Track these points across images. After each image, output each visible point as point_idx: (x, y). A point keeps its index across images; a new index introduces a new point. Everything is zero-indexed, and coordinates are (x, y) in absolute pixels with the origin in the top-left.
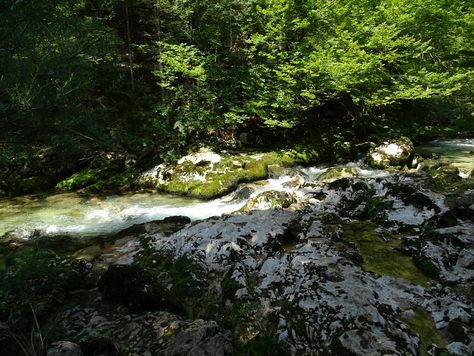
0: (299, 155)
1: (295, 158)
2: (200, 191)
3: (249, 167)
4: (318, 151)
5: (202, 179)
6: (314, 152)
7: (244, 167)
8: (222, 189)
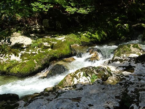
0: (93, 35)
1: (91, 38)
2: (17, 69)
3: (56, 48)
4: (106, 32)
5: (18, 59)
6: (103, 32)
7: (52, 47)
8: (37, 67)
